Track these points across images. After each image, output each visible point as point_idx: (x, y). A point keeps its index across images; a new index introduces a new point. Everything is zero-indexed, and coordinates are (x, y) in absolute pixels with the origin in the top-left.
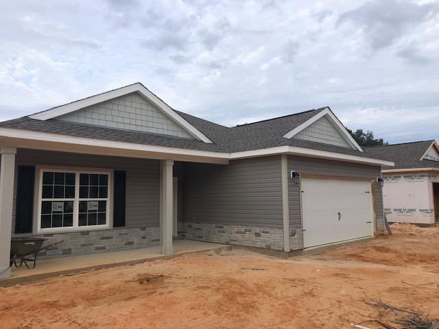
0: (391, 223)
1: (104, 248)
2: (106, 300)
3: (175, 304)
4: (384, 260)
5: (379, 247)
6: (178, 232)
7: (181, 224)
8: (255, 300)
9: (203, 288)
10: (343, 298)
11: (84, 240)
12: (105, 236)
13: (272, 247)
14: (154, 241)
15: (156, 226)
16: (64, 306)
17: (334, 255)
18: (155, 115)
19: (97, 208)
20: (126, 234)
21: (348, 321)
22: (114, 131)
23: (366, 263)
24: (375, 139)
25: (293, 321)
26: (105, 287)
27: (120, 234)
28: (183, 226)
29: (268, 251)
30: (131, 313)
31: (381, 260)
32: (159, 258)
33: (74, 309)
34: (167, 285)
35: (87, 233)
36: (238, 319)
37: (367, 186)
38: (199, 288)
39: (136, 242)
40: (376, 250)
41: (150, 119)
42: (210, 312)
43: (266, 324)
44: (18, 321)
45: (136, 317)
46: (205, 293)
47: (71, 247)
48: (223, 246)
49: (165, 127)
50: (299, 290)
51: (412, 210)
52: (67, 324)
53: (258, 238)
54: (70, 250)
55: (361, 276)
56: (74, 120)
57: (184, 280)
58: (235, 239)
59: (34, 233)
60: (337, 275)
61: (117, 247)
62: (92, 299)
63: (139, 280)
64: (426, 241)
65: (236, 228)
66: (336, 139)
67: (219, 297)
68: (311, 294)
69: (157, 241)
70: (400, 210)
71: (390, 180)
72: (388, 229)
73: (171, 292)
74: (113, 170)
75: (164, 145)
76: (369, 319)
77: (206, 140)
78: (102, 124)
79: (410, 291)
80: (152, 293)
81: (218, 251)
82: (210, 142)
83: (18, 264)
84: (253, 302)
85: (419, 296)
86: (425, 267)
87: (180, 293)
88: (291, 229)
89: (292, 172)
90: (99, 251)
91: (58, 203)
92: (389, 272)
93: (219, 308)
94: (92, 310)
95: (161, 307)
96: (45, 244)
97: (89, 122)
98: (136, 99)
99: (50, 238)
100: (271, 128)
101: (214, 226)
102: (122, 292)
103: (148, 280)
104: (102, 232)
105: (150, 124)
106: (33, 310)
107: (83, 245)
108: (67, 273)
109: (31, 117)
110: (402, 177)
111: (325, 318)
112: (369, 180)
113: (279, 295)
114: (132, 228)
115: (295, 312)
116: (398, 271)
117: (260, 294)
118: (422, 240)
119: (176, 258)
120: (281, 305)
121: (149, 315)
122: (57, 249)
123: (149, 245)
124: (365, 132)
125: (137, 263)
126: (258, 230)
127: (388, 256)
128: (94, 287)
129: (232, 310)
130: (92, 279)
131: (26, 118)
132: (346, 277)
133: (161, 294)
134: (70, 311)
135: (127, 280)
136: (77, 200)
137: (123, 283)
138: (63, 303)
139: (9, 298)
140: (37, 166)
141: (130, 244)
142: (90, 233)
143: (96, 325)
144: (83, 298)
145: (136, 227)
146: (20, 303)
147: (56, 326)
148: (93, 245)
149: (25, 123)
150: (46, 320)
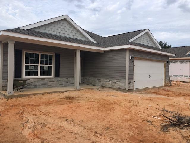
0: (172, 81)
1: (51, 86)
2: (53, 104)
3: (81, 107)
4: (167, 95)
5: (166, 90)
6: (81, 81)
7: (82, 78)
8: (113, 107)
9: (92, 101)
10: (149, 107)
11: (42, 82)
12: (51, 80)
13: (121, 88)
14: (71, 84)
15: (72, 78)
16: (36, 106)
17: (147, 92)
18: (73, 29)
20: (60, 80)
21: (151, 115)
23: (160, 95)
24: (167, 45)
25: (128, 115)
26: (52, 100)
27: (57, 80)
28: (83, 78)
29: (119, 89)
30: (63, 109)
31: (166, 94)
32: (74, 90)
33: (40, 107)
34: (77, 100)
35: (44, 79)
36: (106, 113)
37: (163, 65)
38: (90, 101)
39: (64, 84)
40: (165, 91)
41: (70, 31)
42: (95, 110)
43: (118, 116)
44: (18, 110)
45: (65, 111)
46: (93, 103)
47: (37, 85)
48: (100, 87)
49: (77, 35)
50: (131, 104)
51: (181, 76)
52: (38, 112)
53: (115, 84)
54: (37, 86)
55: (157, 100)
56: (39, 30)
57: (84, 99)
58: (105, 84)
59: (22, 78)
60: (147, 99)
61: (56, 85)
62: (47, 104)
63: (66, 98)
64: (186, 88)
65: (106, 80)
66: (150, 43)
67: (99, 105)
68: (136, 105)
69: (73, 84)
70: (176, 76)
71: (173, 63)
72: (170, 83)
73: (79, 103)
74: (54, 53)
75: (76, 43)
76: (159, 115)
77: (94, 42)
78: (50, 32)
79: (177, 106)
80: (71, 103)
81: (98, 89)
82: (96, 42)
83: (16, 90)
84: (112, 107)
85: (181, 108)
86: (185, 98)
87: (83, 103)
88: (129, 81)
89: (131, 56)
91: (32, 66)
92: (169, 99)
93: (99, 109)
94: (47, 108)
95: (75, 108)
96: (27, 83)
97: (44, 31)
98: (65, 22)
99: (29, 80)
100: (123, 38)
101: (96, 78)
102: (59, 102)
103: (70, 98)
105: (71, 34)
106: (24, 107)
107: (42, 84)
108: (36, 94)
109: (20, 28)
110: (178, 61)
111: (142, 114)
112: (164, 62)
113: (123, 105)
114: (62, 78)
115: (129, 112)
116: (173, 99)
117: (115, 105)
118: (184, 88)
119: (81, 91)
120: (124, 109)
121: (70, 110)
122: (32, 85)
123: (69, 86)
124: (163, 42)
125: (65, 92)
126: (115, 81)
127: (169, 93)
128: (47, 100)
129: (104, 110)
130: (46, 97)
131: (18, 29)
132: (151, 100)
133: (75, 103)
135: (61, 98)
136: (39, 65)
137: (59, 99)
138: (36, 105)
139: (13, 102)
140: (23, 50)
141: (61, 85)
142: (45, 79)
143: (49, 113)
144: (43, 103)
145: (64, 78)
146: (18, 104)
147: (34, 113)
148: (46, 84)
149: (18, 30)
150: (29, 110)
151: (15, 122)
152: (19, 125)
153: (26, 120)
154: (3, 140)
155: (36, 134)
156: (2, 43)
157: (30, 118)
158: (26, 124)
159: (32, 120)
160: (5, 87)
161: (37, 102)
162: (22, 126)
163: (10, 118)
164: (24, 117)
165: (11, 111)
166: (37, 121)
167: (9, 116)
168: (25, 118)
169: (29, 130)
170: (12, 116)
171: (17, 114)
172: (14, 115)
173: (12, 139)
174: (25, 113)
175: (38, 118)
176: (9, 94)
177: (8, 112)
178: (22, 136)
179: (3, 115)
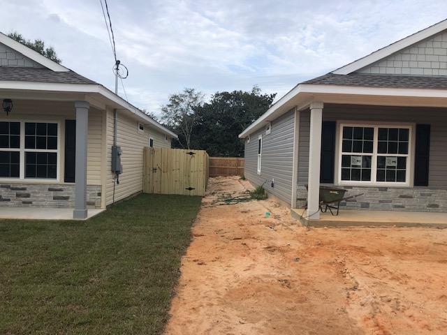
1: (403, 207)
2: (414, 257)
11: (382, 196)
12: (404, 194)
16: (372, 253)
19: (396, 165)
20: (430, 195)
22: (419, 78)
26: (411, 244)
27: (422, 195)
35: (385, 189)
39: (441, 205)
44: (332, 256)
47: (369, 201)
52: (377, 269)
54: (368, 204)
56: (375, 71)
59: (335, 184)
61: (417, 207)
62: (400, 253)
74: (415, 124)
78: (406, 72)
83: (324, 210)
90: (397, 209)
91: (357, 158)
94: (401, 263)
96: (346, 195)
97: (391, 71)
99: (349, 190)
102: (431, 253)
104: (402, 190)
106: (343, 250)
107: (380, 202)
108: (368, 225)
109: (334, 73)
114: (438, 189)
122: (356, 201)
128: (398, 242)
131: (331, 74)
134: (380, 259)
135: (436, 241)
136: (375, 155)
137: (432, 245)
138: (369, 250)
139: (320, 237)
140: (338, 121)
141: (434, 207)
142: (389, 190)
143: (409, 278)
144: (389, 249)
145: (441, 189)
146: (330, 243)
147: (367, 268)
148: (391, 202)
149: (330, 78)
150: (357, 259)
151: (328, 280)
152: (339, 292)
153: (350, 283)
154: (309, 318)
155: (381, 324)
156: (299, 108)
157: (362, 281)
158: (354, 293)
159: (366, 287)
160: (303, 202)
161: (372, 243)
162: (344, 294)
163: (317, 270)
164: (347, 275)
165: (317, 254)
166: (380, 292)
167: (315, 266)
168: (348, 278)
169: (361, 309)
170: (322, 266)
171: (330, 264)
172: (325, 265)
173: (325, 318)
174: (349, 266)
175: (380, 284)
176: (311, 218)
177: (312, 255)
178: (349, 319)
179: (304, 261)
